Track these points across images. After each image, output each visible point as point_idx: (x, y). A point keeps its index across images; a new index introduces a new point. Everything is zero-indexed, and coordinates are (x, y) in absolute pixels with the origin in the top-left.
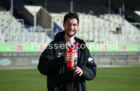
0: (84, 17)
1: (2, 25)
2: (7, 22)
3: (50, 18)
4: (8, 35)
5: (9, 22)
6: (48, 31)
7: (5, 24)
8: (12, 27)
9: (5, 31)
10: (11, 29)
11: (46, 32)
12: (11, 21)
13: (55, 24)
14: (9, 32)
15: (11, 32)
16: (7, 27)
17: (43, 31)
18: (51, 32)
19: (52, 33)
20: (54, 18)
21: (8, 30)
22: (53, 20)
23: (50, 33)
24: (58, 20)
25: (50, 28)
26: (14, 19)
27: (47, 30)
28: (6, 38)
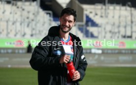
0: (120, 9)
1: (28, 18)
2: (34, 14)
3: (82, 10)
4: (33, 29)
5: (36, 14)
6: (79, 25)
7: (31, 16)
8: (39, 21)
9: (30, 25)
10: (37, 23)
11: (77, 26)
12: (38, 13)
13: (87, 17)
14: (36, 25)
15: (38, 25)
16: (33, 20)
17: (75, 25)
18: (83, 26)
19: (84, 27)
20: (86, 10)
21: (34, 23)
22: (85, 12)
23: (81, 27)
24: (91, 12)
25: (82, 21)
26: (41, 10)
27: (78, 23)
28: (32, 31)
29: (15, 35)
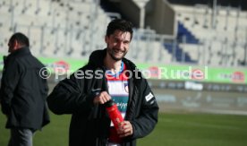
0: (238, 16)
1: (78, 23)
2: (88, 17)
3: (172, 13)
4: (87, 43)
5: (92, 17)
6: (166, 40)
7: (84, 21)
8: (97, 28)
9: (82, 35)
10: (94, 32)
11: (162, 41)
12: (96, 15)
14: (91, 36)
15: (95, 36)
16: (86, 28)
17: (157, 40)
18: (172, 41)
19: (175, 44)
20: (179, 15)
21: (88, 32)
22: (177, 18)
23: (170, 43)
24: (187, 19)
25: (171, 33)
26: (101, 11)
27: (164, 37)
28: (84, 47)
29: (55, 52)
